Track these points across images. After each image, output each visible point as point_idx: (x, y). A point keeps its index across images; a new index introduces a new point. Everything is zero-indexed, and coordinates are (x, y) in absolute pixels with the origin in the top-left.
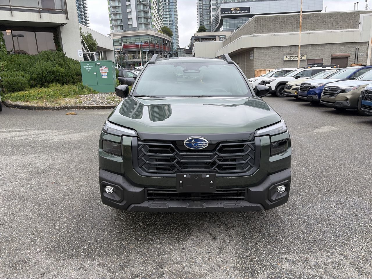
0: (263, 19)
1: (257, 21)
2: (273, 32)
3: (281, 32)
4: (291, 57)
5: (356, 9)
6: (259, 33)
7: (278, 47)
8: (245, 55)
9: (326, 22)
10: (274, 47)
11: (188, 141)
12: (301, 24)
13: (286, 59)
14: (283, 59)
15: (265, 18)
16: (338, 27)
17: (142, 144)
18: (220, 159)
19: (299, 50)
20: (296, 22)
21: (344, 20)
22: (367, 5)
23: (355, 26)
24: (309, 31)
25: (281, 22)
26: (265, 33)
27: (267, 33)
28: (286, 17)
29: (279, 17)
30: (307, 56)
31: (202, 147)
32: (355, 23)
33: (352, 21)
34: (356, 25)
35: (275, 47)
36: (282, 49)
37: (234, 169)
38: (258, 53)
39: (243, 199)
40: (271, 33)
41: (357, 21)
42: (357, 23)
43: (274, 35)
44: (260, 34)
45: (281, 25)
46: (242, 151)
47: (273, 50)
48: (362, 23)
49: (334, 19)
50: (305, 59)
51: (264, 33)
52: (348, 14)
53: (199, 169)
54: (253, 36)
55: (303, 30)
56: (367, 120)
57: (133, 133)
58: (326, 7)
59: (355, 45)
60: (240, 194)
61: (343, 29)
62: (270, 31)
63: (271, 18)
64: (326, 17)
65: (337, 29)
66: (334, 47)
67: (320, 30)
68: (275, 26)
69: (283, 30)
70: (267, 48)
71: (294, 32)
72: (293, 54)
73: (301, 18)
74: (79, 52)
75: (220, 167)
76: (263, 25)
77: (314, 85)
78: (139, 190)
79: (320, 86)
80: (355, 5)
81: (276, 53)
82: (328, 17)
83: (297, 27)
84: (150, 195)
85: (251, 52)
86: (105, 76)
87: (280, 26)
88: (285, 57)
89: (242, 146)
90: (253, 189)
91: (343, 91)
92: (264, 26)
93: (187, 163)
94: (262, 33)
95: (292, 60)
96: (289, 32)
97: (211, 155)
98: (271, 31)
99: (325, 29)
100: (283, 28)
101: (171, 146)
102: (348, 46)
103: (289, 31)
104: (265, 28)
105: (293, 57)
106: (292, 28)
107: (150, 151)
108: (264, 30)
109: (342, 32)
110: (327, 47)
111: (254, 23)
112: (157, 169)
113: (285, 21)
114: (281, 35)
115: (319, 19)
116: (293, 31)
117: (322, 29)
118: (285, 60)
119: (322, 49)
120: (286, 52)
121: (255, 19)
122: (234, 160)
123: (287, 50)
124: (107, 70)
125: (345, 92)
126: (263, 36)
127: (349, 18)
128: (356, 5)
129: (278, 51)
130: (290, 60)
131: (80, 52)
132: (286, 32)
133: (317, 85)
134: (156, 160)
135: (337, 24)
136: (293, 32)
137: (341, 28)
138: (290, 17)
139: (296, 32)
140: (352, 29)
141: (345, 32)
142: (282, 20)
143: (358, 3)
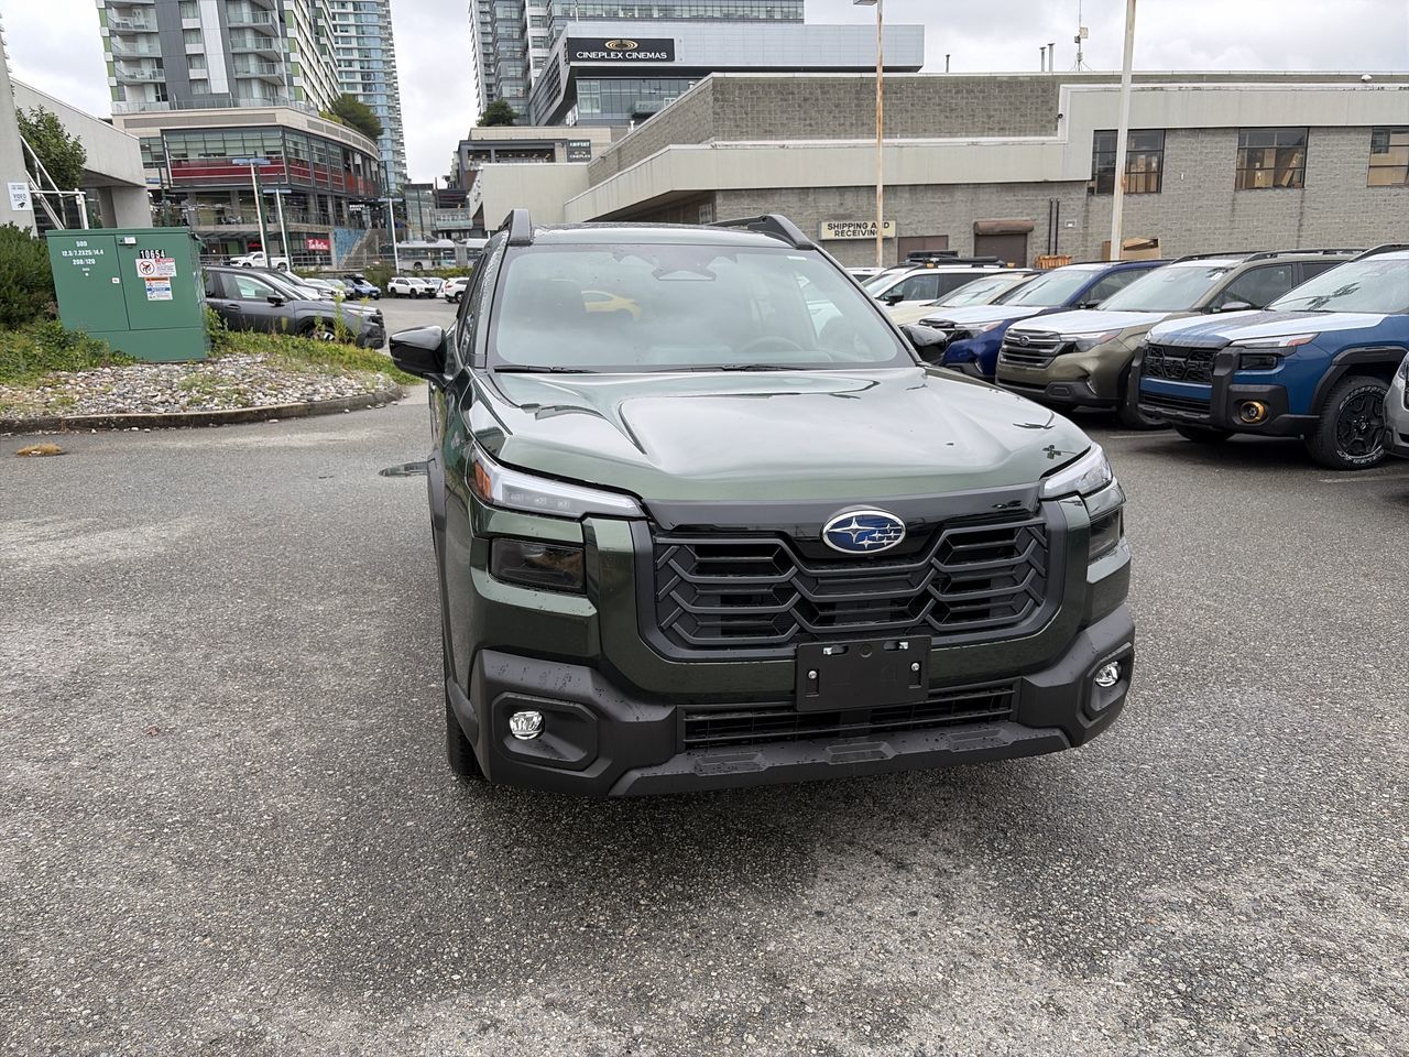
0: (740, 88)
1: (723, 94)
2: (780, 137)
3: (805, 138)
4: (846, 229)
5: (1047, 69)
6: (730, 135)
7: (797, 191)
8: (682, 216)
9: (952, 110)
10: (784, 192)
11: (835, 526)
12: (880, 113)
13: (827, 234)
14: (818, 232)
15: (749, 84)
16: (992, 129)
17: (670, 545)
18: (944, 582)
19: (880, 204)
20: (857, 105)
21: (1011, 103)
22: (1079, 55)
23: (1044, 126)
24: (901, 137)
25: (806, 100)
26: (752, 139)
27: (757, 139)
28: (822, 84)
29: (798, 83)
30: (897, 224)
31: (883, 545)
32: (1046, 115)
33: (1037, 109)
34: (1049, 122)
35: (789, 192)
36: (811, 198)
37: (985, 614)
38: (728, 212)
39: (1007, 717)
40: (771, 139)
41: (1050, 110)
42: (1052, 117)
43: (784, 146)
44: (736, 140)
45: (805, 113)
46: (1009, 551)
47: (783, 199)
48: (1067, 117)
49: (976, 97)
50: (890, 236)
51: (747, 139)
52: (1022, 83)
53: (873, 623)
54: (709, 147)
55: (889, 132)
56: (1153, 443)
57: (625, 504)
58: (948, 56)
59: (1046, 192)
60: (997, 702)
61: (1009, 135)
62: (768, 133)
63: (770, 85)
64: (950, 91)
65: (988, 136)
66: (983, 195)
67: (934, 137)
68: (785, 116)
69: (813, 130)
70: (760, 192)
71: (851, 138)
72: (849, 217)
73: (879, 93)
74: (12, 192)
75: (940, 611)
76: (742, 107)
77: (968, 327)
78: (658, 714)
79: (984, 329)
80: (1043, 53)
81: (793, 210)
82: (957, 92)
83: (859, 123)
84: (693, 728)
85: (702, 209)
86: (161, 294)
87: (802, 116)
88: (824, 225)
89: (1009, 533)
90: (1041, 681)
91: (1071, 348)
92: (747, 114)
93: (831, 605)
94: (742, 139)
95: (847, 237)
96: (834, 138)
97: (914, 571)
98: (770, 131)
99: (951, 134)
100: (813, 122)
101: (777, 546)
102: (1026, 193)
103: (834, 134)
104: (752, 119)
105: (852, 229)
106: (843, 124)
107: (702, 569)
108: (747, 126)
109: (1005, 144)
110: (959, 195)
111: (710, 99)
112: (726, 632)
113: (817, 100)
114: (806, 148)
115: (929, 99)
116: (846, 134)
117: (939, 133)
118: (824, 238)
119: (943, 203)
120: (828, 208)
121: (714, 86)
122: (985, 584)
123: (830, 203)
124: (170, 268)
125: (1078, 350)
126: (744, 148)
127: (1027, 98)
128: (1047, 51)
129: (800, 204)
130: (841, 237)
131: (19, 192)
132: (822, 138)
133: (976, 327)
134: (727, 600)
135: (990, 117)
136: (845, 138)
137: (1002, 131)
138: (835, 84)
139: (857, 138)
140: (1035, 135)
141: (1014, 144)
142: (808, 96)
143: (1051, 45)
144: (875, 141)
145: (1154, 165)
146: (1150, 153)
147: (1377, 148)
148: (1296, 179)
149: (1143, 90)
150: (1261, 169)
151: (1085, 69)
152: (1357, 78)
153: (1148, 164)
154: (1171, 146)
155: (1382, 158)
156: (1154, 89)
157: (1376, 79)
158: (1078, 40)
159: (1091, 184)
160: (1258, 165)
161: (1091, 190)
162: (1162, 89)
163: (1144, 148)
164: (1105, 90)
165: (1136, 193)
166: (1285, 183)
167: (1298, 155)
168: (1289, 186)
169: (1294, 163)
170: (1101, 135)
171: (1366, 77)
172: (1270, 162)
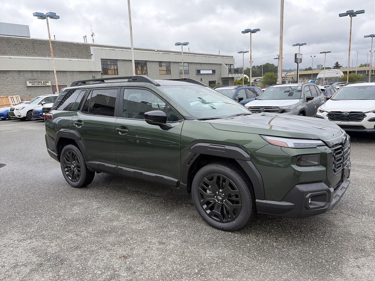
2: (9, 55)
3: (17, 56)
4: (35, 83)
5: (86, 42)
7: (17, 71)
9: (62, 51)
10: (12, 72)
12: (52, 50)
13: (29, 84)
14: (26, 84)
16: (75, 57)
19: (56, 76)
21: (78, 50)
22: (93, 39)
24: (48, 57)
25: (16, 44)
30: (51, 82)
33: (85, 52)
34: (89, 56)
35: (14, 72)
36: (22, 74)
40: (6, 56)
41: (89, 53)
43: (10, 58)
45: (16, 48)
47: (12, 74)
48: (93, 54)
49: (69, 48)
50: (49, 85)
52: (80, 45)
55: (45, 56)
59: (91, 74)
61: (79, 59)
63: (3, 39)
64: (61, 45)
65: (73, 58)
66: (75, 74)
67: (58, 58)
68: (9, 49)
69: (19, 53)
70: (4, 72)
80: (84, 38)
81: (16, 77)
82: (63, 46)
83: (35, 52)
87: (15, 49)
88: (28, 82)
95: (36, 85)
98: (5, 53)
99: (63, 57)
101: (341, 146)
102: (86, 74)
103: (27, 55)
105: (37, 83)
106: (29, 52)
109: (79, 61)
110: (68, 74)
113: (19, 45)
114: (18, 59)
115: (55, 47)
116: (31, 55)
118: (28, 86)
119: (64, 76)
120: (28, 77)
123: (29, 75)
127: (82, 49)
128: (85, 37)
129: (18, 75)
130: (34, 85)
132: (23, 56)
135: (73, 53)
137: (77, 57)
139: (34, 56)
140: (86, 59)
141: (81, 61)
142: (16, 43)
143: (86, 36)
144: (51, 58)
145: (116, 68)
146: (114, 65)
147: (161, 66)
148: (146, 72)
149: (110, 50)
150: (138, 70)
151: (95, 43)
152: (154, 51)
153: (114, 68)
154: (119, 64)
155: (161, 69)
156: (113, 50)
157: (158, 51)
158: (92, 36)
159: (102, 72)
160: (138, 69)
161: (102, 73)
162: (115, 50)
163: (112, 64)
164: (102, 49)
165: (113, 75)
166: (144, 73)
167: (145, 67)
168: (145, 74)
169: (145, 69)
170: (102, 60)
171: (156, 50)
172: (140, 68)
